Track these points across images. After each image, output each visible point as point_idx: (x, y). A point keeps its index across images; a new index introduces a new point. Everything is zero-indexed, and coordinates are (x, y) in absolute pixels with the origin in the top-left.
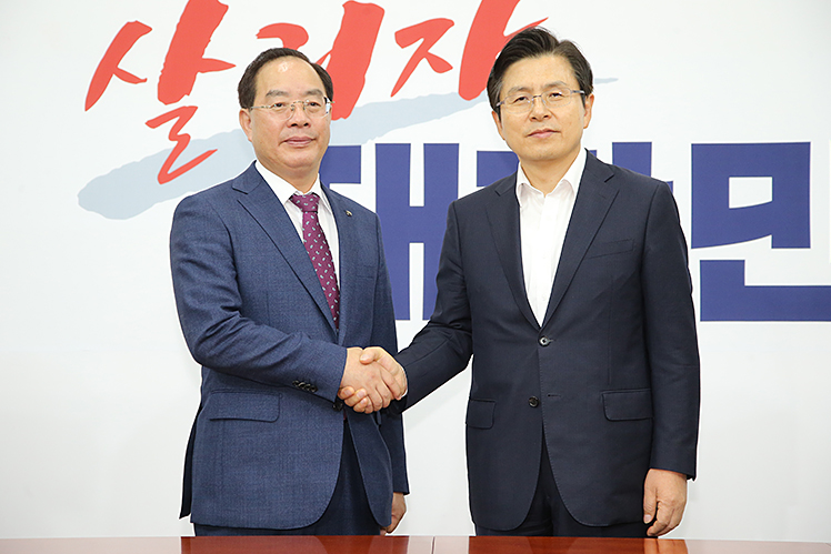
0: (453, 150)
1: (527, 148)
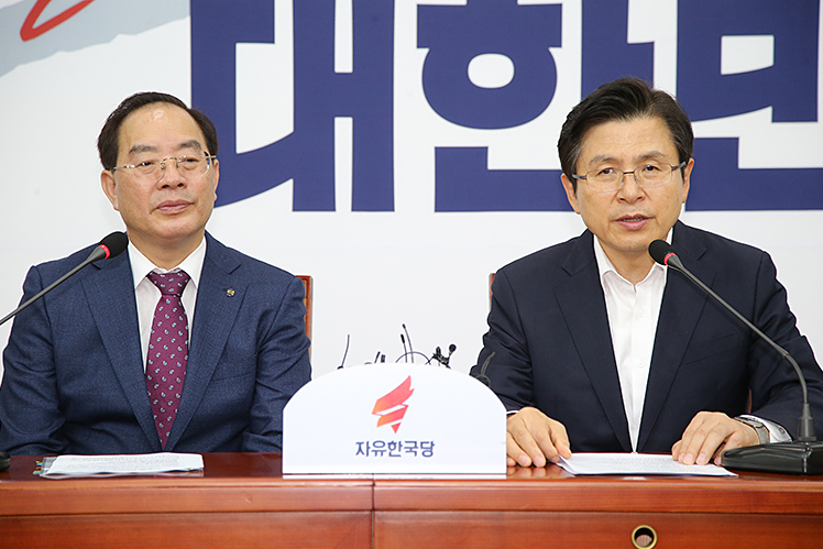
1: (611, 234)
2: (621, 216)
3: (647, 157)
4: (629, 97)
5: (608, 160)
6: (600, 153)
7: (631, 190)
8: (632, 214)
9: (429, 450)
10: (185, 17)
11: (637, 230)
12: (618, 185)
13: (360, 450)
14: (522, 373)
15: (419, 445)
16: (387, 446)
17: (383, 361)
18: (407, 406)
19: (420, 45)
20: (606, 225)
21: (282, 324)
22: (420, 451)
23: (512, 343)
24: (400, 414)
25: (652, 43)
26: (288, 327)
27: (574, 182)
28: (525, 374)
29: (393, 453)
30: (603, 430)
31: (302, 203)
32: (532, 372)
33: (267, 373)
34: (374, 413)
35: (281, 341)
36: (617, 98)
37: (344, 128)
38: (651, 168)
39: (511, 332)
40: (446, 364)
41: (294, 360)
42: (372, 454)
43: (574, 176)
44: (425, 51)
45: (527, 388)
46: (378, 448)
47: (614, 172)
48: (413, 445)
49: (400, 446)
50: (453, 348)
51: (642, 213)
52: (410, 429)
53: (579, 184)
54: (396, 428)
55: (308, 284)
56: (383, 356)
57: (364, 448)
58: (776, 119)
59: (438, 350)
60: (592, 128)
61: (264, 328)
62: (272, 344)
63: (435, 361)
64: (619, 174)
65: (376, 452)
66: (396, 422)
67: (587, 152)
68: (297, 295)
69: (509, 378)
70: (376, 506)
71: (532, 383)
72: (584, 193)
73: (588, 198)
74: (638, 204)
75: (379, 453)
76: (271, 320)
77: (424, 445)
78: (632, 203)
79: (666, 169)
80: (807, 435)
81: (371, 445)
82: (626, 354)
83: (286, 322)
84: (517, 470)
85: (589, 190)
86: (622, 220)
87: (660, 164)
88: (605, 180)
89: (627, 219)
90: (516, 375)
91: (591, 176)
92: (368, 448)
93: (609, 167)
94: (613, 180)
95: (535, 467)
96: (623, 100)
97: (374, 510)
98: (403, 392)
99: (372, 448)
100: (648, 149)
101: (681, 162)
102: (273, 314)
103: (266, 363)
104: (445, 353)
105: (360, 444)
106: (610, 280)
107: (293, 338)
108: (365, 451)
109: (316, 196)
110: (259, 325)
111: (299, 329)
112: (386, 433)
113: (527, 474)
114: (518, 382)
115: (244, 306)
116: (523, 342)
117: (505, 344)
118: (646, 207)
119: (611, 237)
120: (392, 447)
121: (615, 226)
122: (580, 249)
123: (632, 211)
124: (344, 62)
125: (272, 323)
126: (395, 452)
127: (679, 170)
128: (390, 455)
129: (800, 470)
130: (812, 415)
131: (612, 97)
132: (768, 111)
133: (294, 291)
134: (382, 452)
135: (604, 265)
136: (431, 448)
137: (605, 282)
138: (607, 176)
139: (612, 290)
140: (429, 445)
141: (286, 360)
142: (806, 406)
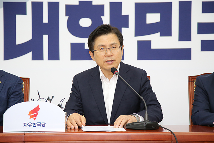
0: (57, 4)
1: (104, 66)
2: (106, 60)
3: (112, 44)
4: (107, 29)
5: (102, 46)
6: (100, 44)
7: (109, 53)
8: (110, 60)
9: (44, 125)
10: (2, 8)
11: (111, 64)
12: (105, 52)
13: (25, 125)
14: (79, 103)
15: (41, 123)
16: (32, 124)
17: (33, 101)
18: (38, 113)
19: (66, 15)
20: (103, 63)
21: (15, 91)
22: (41, 125)
23: (77, 95)
24: (36, 115)
25: (128, 15)
26: (17, 91)
27: (93, 52)
28: (80, 104)
29: (34, 126)
30: (101, 119)
31: (34, 58)
32: (82, 103)
33: (10, 104)
34: (29, 115)
35: (14, 95)
36: (104, 29)
37: (46, 38)
38: (114, 47)
39: (77, 93)
40: (51, 102)
41: (18, 101)
42: (28, 126)
43: (93, 51)
44: (68, 17)
45: (81, 107)
46: (30, 125)
47: (104, 49)
48: (40, 124)
49: (36, 124)
50: (53, 97)
51: (112, 59)
52: (39, 119)
53: (94, 53)
54: (35, 119)
55: (28, 80)
56: (33, 99)
57: (26, 124)
58: (161, 35)
59: (49, 98)
60: (97, 38)
61: (9, 92)
62: (12, 96)
63: (48, 101)
64: (105, 50)
65: (29, 126)
66: (35, 117)
67: (96, 44)
68: (20, 83)
69: (76, 105)
70: (25, 141)
71: (82, 106)
72: (96, 55)
73: (97, 56)
74: (111, 57)
75: (30, 126)
76: (11, 90)
77: (43, 124)
78: (109, 57)
79: (117, 47)
80: (147, 119)
81: (28, 124)
82: (107, 98)
83: (16, 90)
84: (70, 130)
85: (98, 54)
86: (107, 61)
87: (116, 46)
88: (102, 51)
89: (109, 61)
90: (77, 104)
91: (98, 50)
92: (27, 124)
93: (103, 47)
94: (104, 51)
95: (75, 129)
96: (105, 29)
97: (24, 142)
98: (37, 109)
99: (29, 125)
100: (112, 42)
101: (121, 46)
102: (12, 88)
103: (10, 101)
104: (51, 98)
105: (25, 123)
106: (103, 78)
107: (18, 94)
108: (26, 125)
109: (38, 56)
110: (8, 91)
111: (20, 92)
112: (32, 120)
113: (73, 131)
114: (78, 106)
115: (4, 86)
116: (80, 95)
117: (75, 96)
118: (113, 58)
119: (104, 67)
120: (34, 124)
121: (106, 63)
122: (96, 70)
123: (109, 59)
124: (46, 20)
125: (12, 90)
126: (35, 126)
127: (121, 48)
128: (33, 126)
129: (144, 129)
130: (148, 114)
131: (102, 29)
132: (159, 34)
133: (19, 82)
134: (31, 125)
135: (101, 74)
136: (45, 124)
137: (102, 79)
138: (102, 50)
139: (104, 81)
140: (44, 124)
141: (15, 101)
142: (146, 112)
